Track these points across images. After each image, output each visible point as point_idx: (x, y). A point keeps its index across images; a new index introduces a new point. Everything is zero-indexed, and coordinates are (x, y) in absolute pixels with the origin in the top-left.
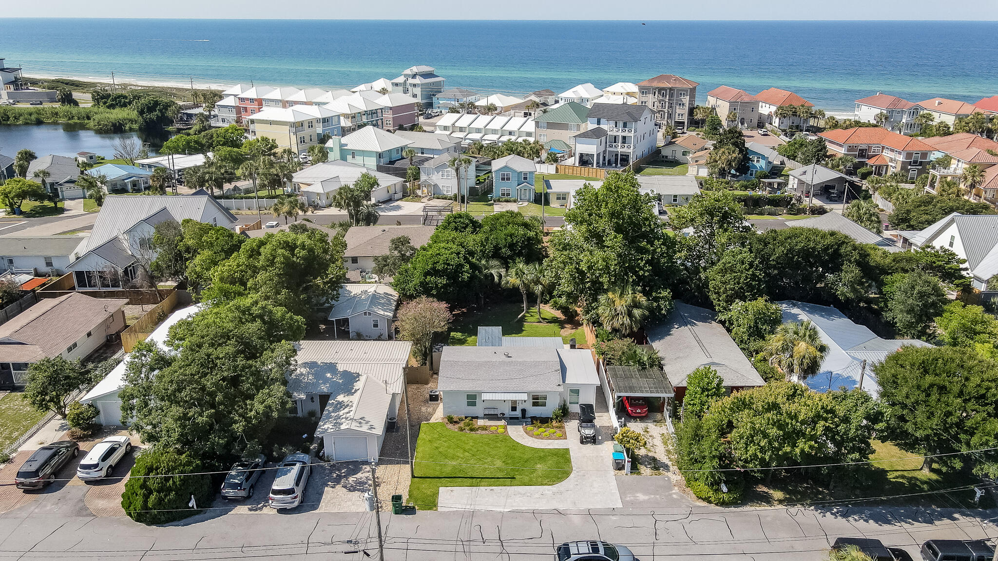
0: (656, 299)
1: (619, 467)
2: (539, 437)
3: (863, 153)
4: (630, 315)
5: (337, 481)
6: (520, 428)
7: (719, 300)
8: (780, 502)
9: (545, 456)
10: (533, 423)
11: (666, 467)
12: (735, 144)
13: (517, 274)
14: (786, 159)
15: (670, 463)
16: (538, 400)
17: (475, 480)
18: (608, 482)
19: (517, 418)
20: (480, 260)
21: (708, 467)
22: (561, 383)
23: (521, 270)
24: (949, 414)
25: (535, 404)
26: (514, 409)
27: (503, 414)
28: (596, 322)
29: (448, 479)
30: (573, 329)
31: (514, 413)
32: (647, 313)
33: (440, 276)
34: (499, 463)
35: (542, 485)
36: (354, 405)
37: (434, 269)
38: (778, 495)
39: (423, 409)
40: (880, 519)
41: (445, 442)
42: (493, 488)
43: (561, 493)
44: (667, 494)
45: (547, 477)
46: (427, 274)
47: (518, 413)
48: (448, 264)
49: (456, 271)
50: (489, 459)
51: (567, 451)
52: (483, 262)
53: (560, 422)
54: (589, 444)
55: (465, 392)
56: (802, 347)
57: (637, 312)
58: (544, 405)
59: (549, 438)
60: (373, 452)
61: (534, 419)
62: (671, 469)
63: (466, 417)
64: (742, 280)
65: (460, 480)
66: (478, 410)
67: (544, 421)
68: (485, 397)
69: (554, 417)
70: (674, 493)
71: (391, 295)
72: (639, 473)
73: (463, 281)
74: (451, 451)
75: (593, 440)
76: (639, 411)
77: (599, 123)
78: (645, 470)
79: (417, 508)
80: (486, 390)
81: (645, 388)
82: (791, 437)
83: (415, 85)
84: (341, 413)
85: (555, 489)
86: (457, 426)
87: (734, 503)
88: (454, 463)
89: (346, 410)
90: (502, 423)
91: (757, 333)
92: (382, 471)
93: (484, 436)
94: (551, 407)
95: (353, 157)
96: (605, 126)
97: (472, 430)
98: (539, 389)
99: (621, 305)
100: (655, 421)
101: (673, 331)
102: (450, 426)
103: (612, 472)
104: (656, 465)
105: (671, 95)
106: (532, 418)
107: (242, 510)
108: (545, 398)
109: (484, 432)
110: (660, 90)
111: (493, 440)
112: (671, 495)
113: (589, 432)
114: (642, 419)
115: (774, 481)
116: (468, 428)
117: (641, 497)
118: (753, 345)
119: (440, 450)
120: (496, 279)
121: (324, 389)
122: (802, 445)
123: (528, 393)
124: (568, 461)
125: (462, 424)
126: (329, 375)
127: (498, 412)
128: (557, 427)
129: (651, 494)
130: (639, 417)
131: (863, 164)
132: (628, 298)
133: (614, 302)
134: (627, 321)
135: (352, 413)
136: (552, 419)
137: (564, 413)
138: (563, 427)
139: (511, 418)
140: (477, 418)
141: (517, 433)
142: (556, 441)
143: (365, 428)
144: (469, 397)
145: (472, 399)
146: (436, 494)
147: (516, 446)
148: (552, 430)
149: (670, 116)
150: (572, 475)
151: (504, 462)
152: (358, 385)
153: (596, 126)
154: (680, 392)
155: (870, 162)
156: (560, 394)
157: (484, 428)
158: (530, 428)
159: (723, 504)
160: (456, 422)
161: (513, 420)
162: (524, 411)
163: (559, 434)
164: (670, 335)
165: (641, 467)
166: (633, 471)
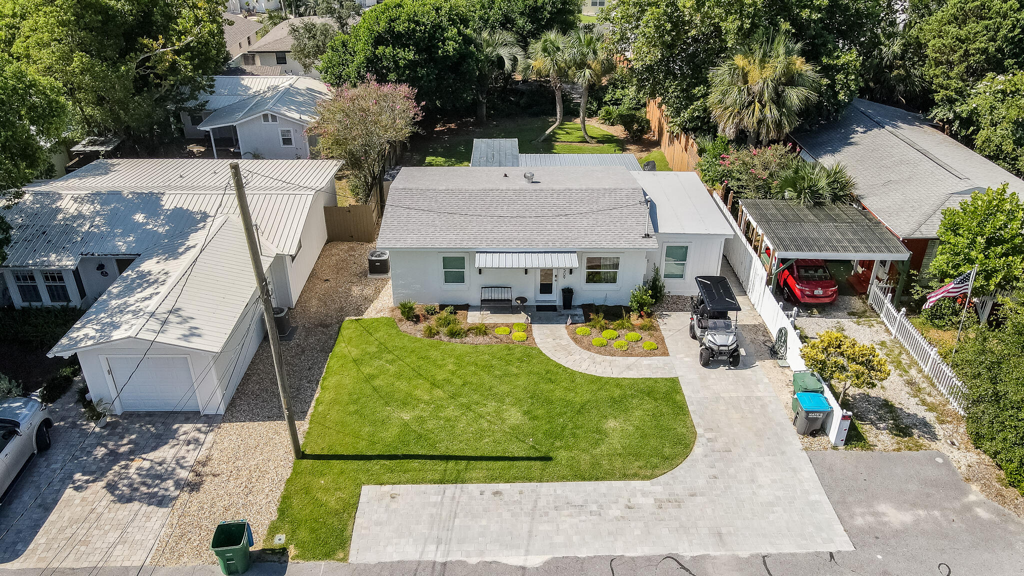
1: (814, 427)
2: (605, 349)
4: (779, 100)
5: (97, 471)
6: (560, 331)
7: (949, 78)
9: (624, 397)
10: (587, 320)
11: (925, 426)
13: (545, 50)
15: (930, 417)
16: (599, 270)
17: (453, 463)
18: (794, 470)
19: (553, 308)
20: (479, 31)
22: (651, 232)
23: (552, 43)
25: (592, 278)
26: (546, 288)
27: (523, 300)
29: (387, 462)
30: (642, 151)
31: (546, 297)
32: (814, 97)
33: (404, 46)
34: (514, 416)
35: (625, 477)
36: (170, 281)
37: (390, 31)
39: (356, 290)
41: (392, 362)
42: (502, 486)
43: (678, 503)
44: (957, 505)
45: (637, 456)
46: (379, 41)
47: (555, 297)
48: (417, 23)
49: (432, 37)
50: (492, 406)
51: (674, 383)
52: (485, 35)
53: (649, 315)
54: (722, 369)
55: (439, 251)
57: (795, 96)
58: (613, 280)
59: (627, 352)
61: (590, 311)
62: (939, 430)
63: (442, 307)
64: (1003, 32)
65: (415, 464)
66: (469, 291)
67: (613, 314)
68: (482, 261)
69: (635, 305)
70: (979, 504)
71: (320, 93)
72: (869, 447)
73: (446, 57)
74: (402, 385)
75: (733, 359)
76: (819, 292)
78: (879, 437)
79: (292, 551)
80: (483, 247)
81: (838, 241)
84: (131, 300)
85: (659, 489)
86: (422, 326)
88: (406, 416)
89: (148, 292)
90: (522, 318)
93: (481, 348)
94: (628, 284)
97: (453, 334)
98: (604, 245)
99: (761, 79)
100: (852, 314)
101: (856, 138)
102: (407, 327)
103: (795, 441)
106: (583, 307)
108: (616, 266)
109: (480, 339)
111: (500, 359)
112: (968, 508)
113: (721, 339)
116: (445, 330)
117: (893, 515)
119: (377, 383)
120: (508, 65)
121: (122, 246)
123: (580, 254)
124: (681, 409)
125: (433, 321)
126: (140, 217)
127: (512, 295)
128: (642, 328)
129: (914, 505)
130: (816, 306)
132: (777, 65)
133: (745, 76)
134: (772, 113)
135: (155, 300)
136: (629, 310)
137: (655, 298)
138: (652, 328)
139: (540, 308)
140: (466, 307)
141: (555, 342)
142: (646, 361)
143: (172, 336)
144: (448, 262)
145: (454, 267)
146: (351, 507)
147: (554, 372)
148: (633, 335)
150: (698, 450)
151: (526, 413)
152: (197, 239)
154: (915, 246)
156: (649, 255)
157: (482, 331)
158: (582, 329)
160: (416, 319)
161: (544, 313)
162: (568, 293)
163: (649, 343)
164: (851, 144)
165: (866, 429)
166: (853, 437)
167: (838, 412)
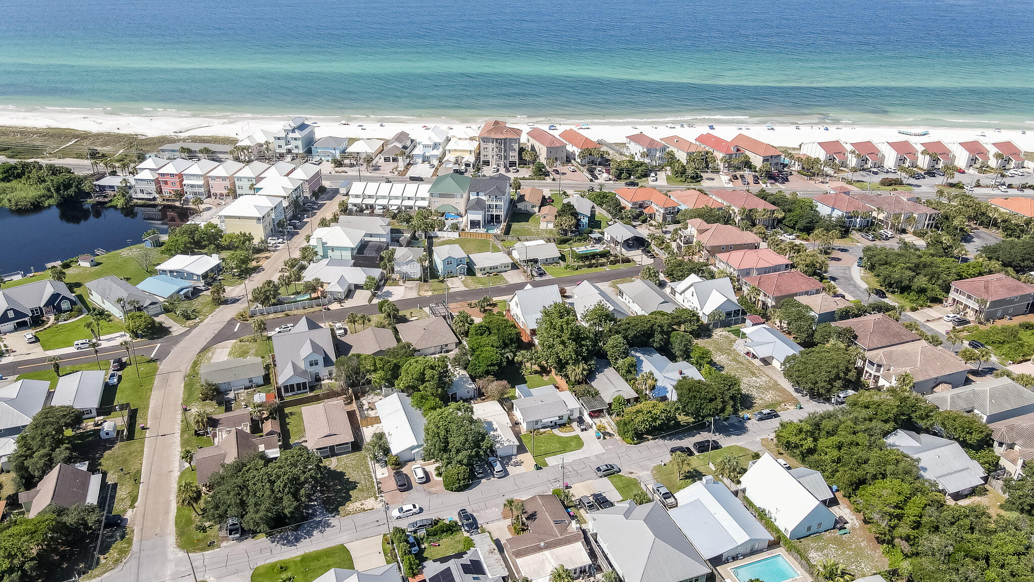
0: (589, 365)
1: (599, 438)
2: (566, 432)
3: (641, 206)
5: (509, 464)
7: (613, 360)
8: (651, 439)
9: (572, 439)
10: (561, 427)
11: (614, 435)
12: (572, 214)
14: (595, 205)
15: (614, 433)
16: (561, 418)
17: (554, 453)
18: (598, 444)
19: (554, 426)
21: (630, 434)
22: (566, 409)
23: (523, 354)
24: (697, 405)
25: (559, 419)
26: (551, 423)
27: (549, 425)
28: (566, 376)
29: (545, 455)
30: (549, 377)
32: (588, 372)
34: (558, 445)
35: (577, 450)
36: (502, 435)
38: (650, 437)
39: (515, 429)
40: (681, 439)
42: (562, 454)
43: (585, 451)
44: (617, 444)
45: (577, 447)
47: (553, 424)
50: (554, 444)
51: (578, 435)
52: (503, 351)
53: (569, 424)
54: (585, 431)
55: (535, 420)
56: (650, 381)
57: (585, 373)
58: (563, 419)
59: (570, 431)
60: (515, 451)
63: (535, 430)
65: (549, 454)
66: (539, 426)
67: (564, 425)
73: (505, 367)
75: (586, 429)
76: (596, 414)
77: (478, 195)
78: (607, 437)
79: (542, 467)
81: (598, 406)
82: (655, 420)
83: (295, 139)
85: (582, 450)
87: (639, 443)
88: (543, 448)
89: (500, 438)
90: (549, 429)
91: (629, 372)
92: (521, 457)
93: (546, 436)
94: (565, 419)
95: (333, 251)
96: (483, 197)
97: (540, 434)
98: (561, 414)
99: (579, 371)
100: (602, 418)
101: (597, 376)
102: (531, 434)
103: (598, 440)
104: (610, 435)
105: (505, 143)
106: (559, 425)
107: (483, 481)
108: (563, 417)
109: (545, 434)
110: (497, 140)
111: (550, 437)
112: (619, 444)
113: (583, 426)
114: (597, 417)
115: (648, 432)
117: (610, 447)
118: (629, 377)
119: (535, 445)
122: (659, 422)
123: (555, 416)
124: (581, 439)
125: (535, 433)
129: (612, 445)
131: (641, 213)
132: (581, 367)
133: (575, 370)
134: (581, 377)
135: (504, 439)
136: (567, 424)
137: (570, 420)
138: (571, 426)
140: (539, 429)
141: (556, 431)
142: (573, 432)
143: (512, 443)
145: (537, 422)
146: (545, 461)
147: (560, 437)
148: (569, 428)
149: (505, 158)
150: (585, 444)
152: (494, 425)
153: (477, 197)
154: (610, 404)
155: (646, 211)
156: (568, 413)
157: (545, 432)
158: (560, 429)
159: (636, 444)
161: (552, 427)
162: (555, 423)
163: (572, 429)
164: (596, 378)
165: (606, 437)
166: (604, 438)
167: (602, 435)
